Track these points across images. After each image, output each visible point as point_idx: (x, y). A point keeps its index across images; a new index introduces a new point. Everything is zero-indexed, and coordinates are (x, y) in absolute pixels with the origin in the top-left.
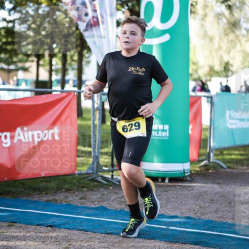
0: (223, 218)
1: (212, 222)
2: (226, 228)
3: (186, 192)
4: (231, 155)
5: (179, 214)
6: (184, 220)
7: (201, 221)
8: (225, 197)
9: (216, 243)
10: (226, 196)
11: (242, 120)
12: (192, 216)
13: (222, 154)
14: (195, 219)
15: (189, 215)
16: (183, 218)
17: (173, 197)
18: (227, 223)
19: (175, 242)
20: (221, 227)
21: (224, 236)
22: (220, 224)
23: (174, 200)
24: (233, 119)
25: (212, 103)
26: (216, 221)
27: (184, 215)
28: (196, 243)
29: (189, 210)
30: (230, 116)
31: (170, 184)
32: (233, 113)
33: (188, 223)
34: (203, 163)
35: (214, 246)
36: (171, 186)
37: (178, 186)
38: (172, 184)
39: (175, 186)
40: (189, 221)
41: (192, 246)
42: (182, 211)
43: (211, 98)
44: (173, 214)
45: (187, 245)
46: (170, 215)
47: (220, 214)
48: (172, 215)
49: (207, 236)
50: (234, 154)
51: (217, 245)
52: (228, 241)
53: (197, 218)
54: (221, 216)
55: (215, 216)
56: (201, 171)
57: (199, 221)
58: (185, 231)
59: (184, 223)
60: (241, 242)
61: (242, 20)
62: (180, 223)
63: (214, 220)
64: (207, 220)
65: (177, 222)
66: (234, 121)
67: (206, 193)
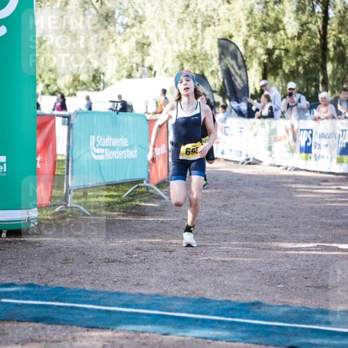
0: (80, 283)
1: (62, 289)
2: (81, 296)
3: (30, 250)
4: (97, 197)
5: (17, 281)
6: (24, 288)
7: (48, 289)
8: (84, 254)
9: (66, 319)
10: (86, 253)
11: (112, 148)
12: (35, 282)
13: (85, 195)
14: (40, 286)
15: (32, 282)
16: (22, 285)
17: (12, 258)
18: (84, 290)
19: (8, 321)
20: (75, 296)
21: (78, 308)
22: (74, 292)
23: (12, 261)
24: (100, 147)
25: (70, 126)
26: (69, 289)
27: (25, 282)
28: (37, 320)
29: (33, 274)
30: (96, 143)
31: (8, 239)
32: (99, 139)
33: (29, 293)
34: (57, 209)
35: (62, 322)
36: (10, 242)
37: (20, 241)
38: (12, 239)
39: (15, 242)
40: (31, 289)
41: (32, 324)
42: (22, 276)
43: (69, 117)
44: (9, 281)
45: (25, 324)
46: (4, 282)
47: (76, 278)
48: (7, 282)
49: (55, 309)
50: (102, 196)
51: (67, 321)
52: (84, 315)
53: (42, 285)
54: (76, 281)
55: (69, 281)
56: (54, 220)
57: (45, 289)
58: (23, 304)
59: (24, 293)
60: (100, 315)
61: (117, 12)
62: (17, 293)
63: (67, 286)
64: (56, 288)
65: (12, 292)
66: (102, 150)
67: (59, 250)
